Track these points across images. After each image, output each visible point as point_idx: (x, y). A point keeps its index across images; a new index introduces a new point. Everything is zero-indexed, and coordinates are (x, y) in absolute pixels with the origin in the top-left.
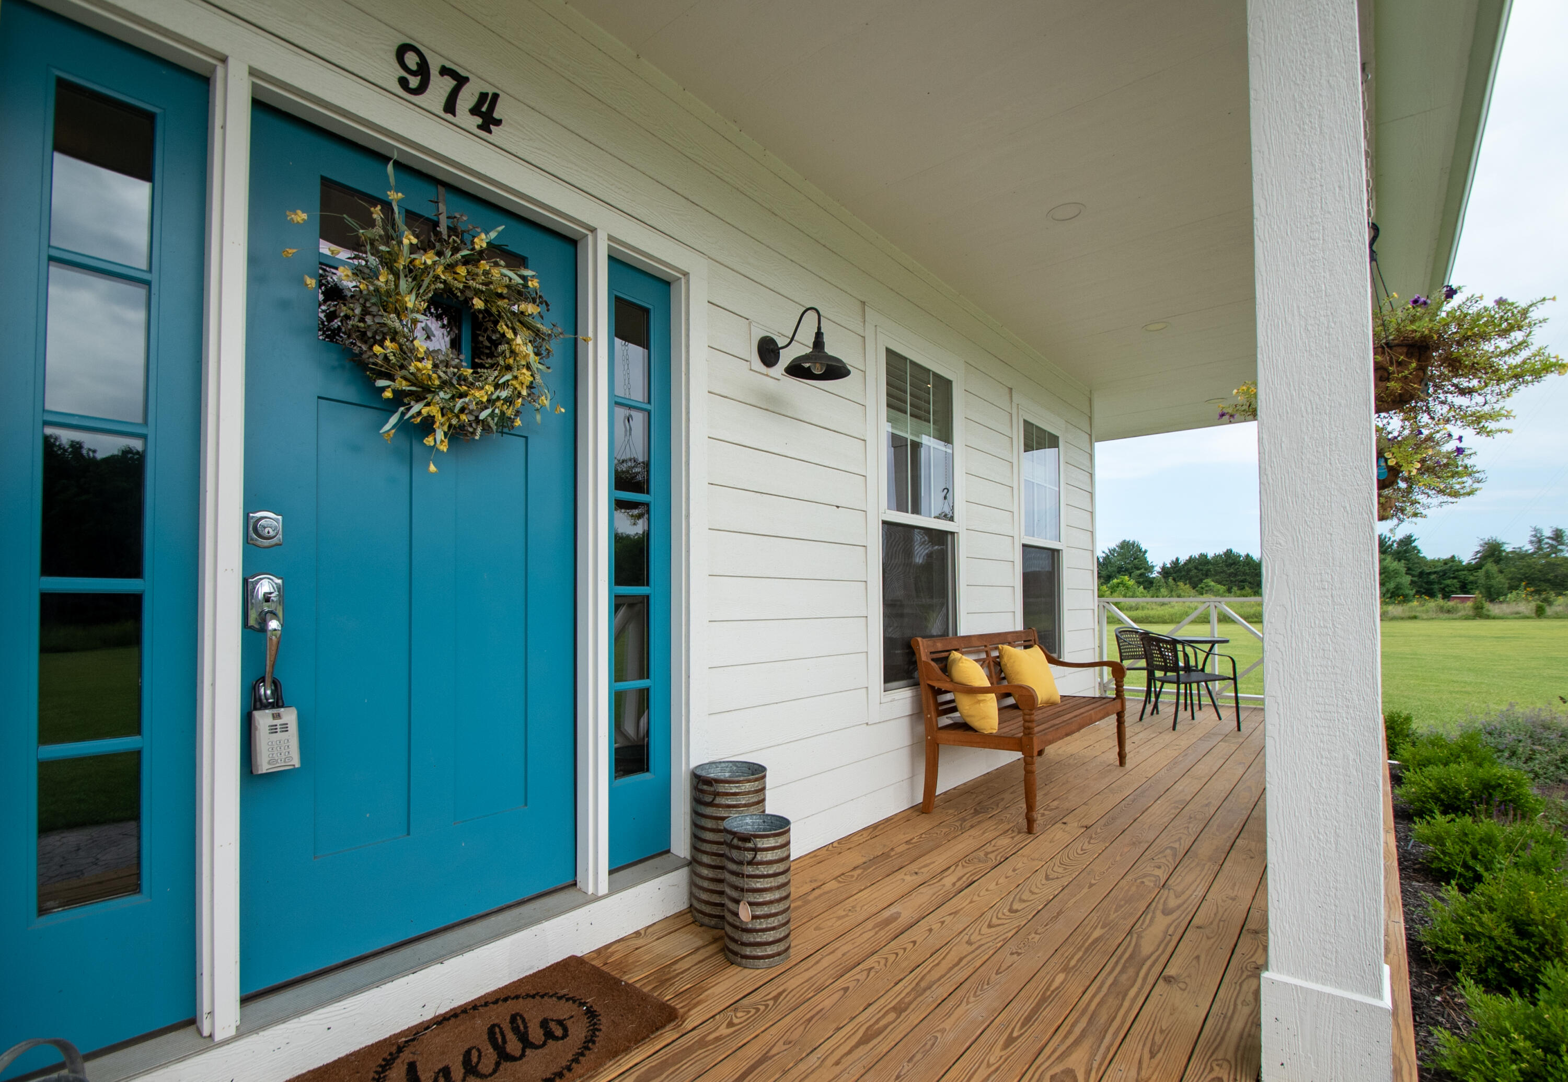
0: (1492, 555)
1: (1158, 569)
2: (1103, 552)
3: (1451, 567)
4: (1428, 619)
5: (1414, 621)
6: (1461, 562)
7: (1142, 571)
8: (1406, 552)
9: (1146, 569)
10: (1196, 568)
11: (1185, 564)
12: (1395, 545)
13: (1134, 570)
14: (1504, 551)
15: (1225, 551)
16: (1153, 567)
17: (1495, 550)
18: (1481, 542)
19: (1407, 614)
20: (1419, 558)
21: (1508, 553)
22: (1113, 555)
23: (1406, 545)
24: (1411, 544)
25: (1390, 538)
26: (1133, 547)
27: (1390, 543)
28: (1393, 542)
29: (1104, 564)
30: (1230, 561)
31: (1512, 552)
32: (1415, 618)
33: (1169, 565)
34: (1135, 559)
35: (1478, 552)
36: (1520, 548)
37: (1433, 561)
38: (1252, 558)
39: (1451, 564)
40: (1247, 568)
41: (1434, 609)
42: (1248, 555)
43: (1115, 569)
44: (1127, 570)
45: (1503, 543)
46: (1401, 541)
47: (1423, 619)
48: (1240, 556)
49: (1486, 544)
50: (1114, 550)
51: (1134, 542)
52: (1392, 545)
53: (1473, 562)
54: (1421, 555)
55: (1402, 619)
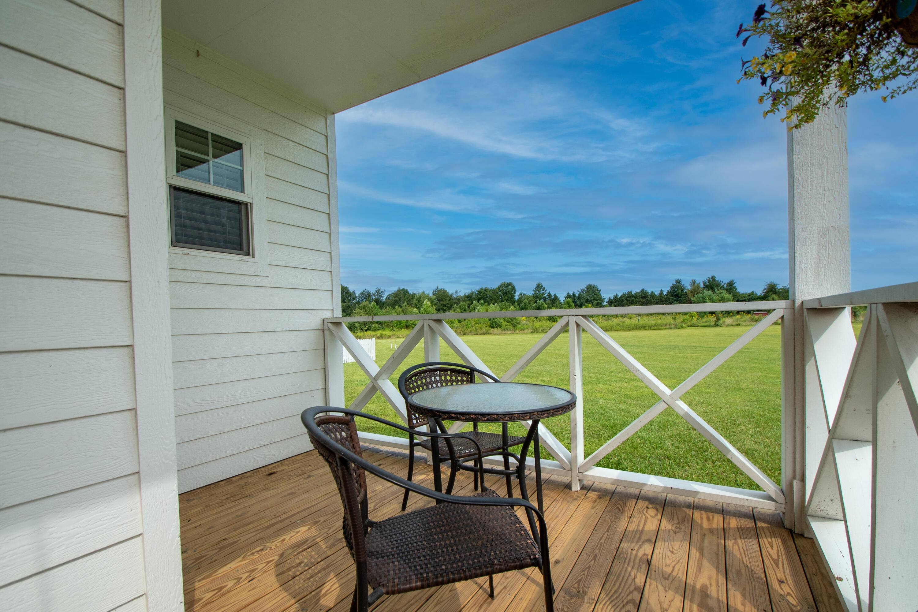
0: (771, 291)
1: (607, 300)
2: (578, 291)
3: (752, 297)
4: (746, 326)
5: (739, 326)
6: (756, 294)
7: (599, 301)
8: (730, 289)
9: (600, 300)
10: (626, 299)
11: (621, 297)
12: (725, 286)
13: (594, 301)
14: (777, 288)
15: (641, 290)
16: (604, 299)
17: (773, 288)
18: (767, 284)
19: (735, 323)
20: (736, 293)
21: (779, 289)
22: (583, 293)
23: (731, 285)
24: (733, 285)
25: (722, 282)
26: (594, 287)
27: (723, 284)
28: (724, 284)
29: (579, 298)
30: (643, 295)
31: (782, 289)
32: (739, 325)
33: (612, 298)
34: (595, 295)
35: (764, 289)
36: (786, 287)
37: (743, 294)
38: (654, 294)
39: (752, 296)
40: (652, 299)
41: (749, 320)
42: (652, 292)
43: (584, 301)
44: (591, 301)
45: (777, 284)
46: (728, 283)
47: (743, 326)
48: (648, 293)
49: (769, 285)
50: (584, 290)
51: (594, 285)
52: (724, 286)
53: (762, 295)
54: (738, 291)
55: (733, 325)
